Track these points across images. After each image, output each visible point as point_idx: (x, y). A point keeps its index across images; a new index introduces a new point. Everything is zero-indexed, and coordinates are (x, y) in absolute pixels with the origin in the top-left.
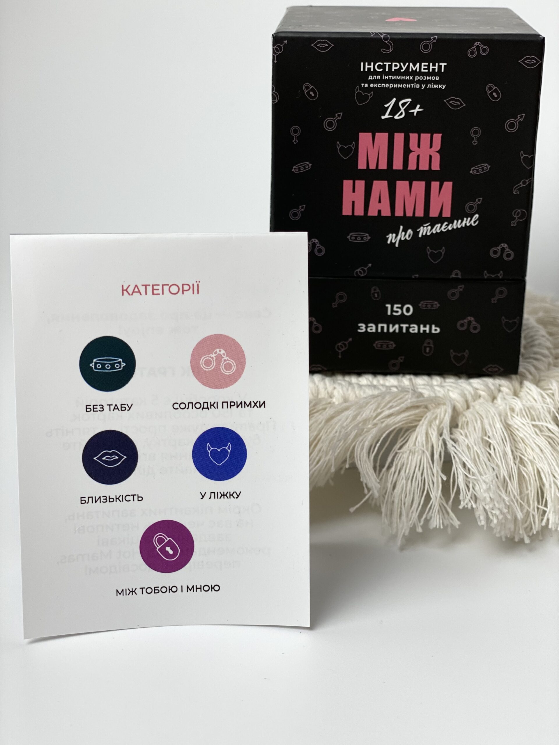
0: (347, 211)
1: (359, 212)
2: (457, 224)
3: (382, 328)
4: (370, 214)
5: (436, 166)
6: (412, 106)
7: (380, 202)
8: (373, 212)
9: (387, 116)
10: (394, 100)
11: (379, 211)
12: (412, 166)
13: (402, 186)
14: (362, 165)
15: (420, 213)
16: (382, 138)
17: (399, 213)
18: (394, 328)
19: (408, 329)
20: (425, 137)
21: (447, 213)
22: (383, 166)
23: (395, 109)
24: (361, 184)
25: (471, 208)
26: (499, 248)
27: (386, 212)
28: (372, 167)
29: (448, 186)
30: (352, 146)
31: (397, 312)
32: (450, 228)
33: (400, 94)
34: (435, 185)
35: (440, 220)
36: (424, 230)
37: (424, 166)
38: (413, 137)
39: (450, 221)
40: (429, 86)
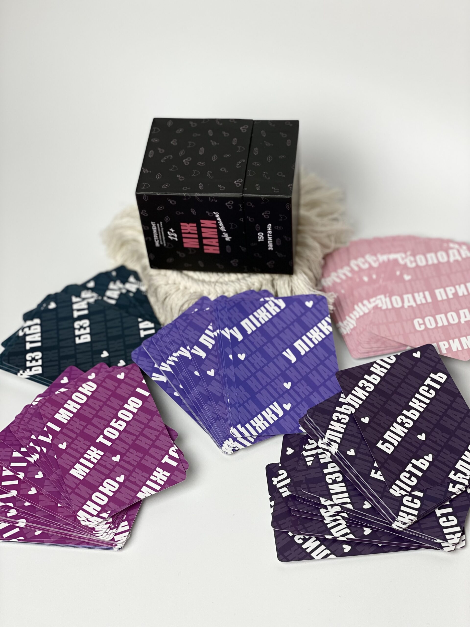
0: (218, 252)
1: (217, 248)
2: (219, 219)
3: (270, 242)
5: (194, 225)
6: (171, 232)
7: (212, 242)
8: (217, 244)
9: (176, 239)
10: (169, 237)
11: (216, 242)
12: (196, 232)
13: (204, 235)
14: (197, 247)
15: (216, 230)
16: (184, 240)
17: (216, 236)
18: (270, 239)
19: (269, 234)
20: (183, 228)
21: (215, 222)
22: (197, 240)
23: (173, 236)
24: (206, 247)
25: (211, 214)
26: (228, 206)
27: (216, 240)
28: (197, 244)
29: (202, 221)
30: (190, 249)
31: (262, 238)
32: (221, 221)
33: (166, 235)
34: (202, 225)
35: (218, 224)
36: (223, 229)
37: (195, 228)
38: (183, 231)
39: (217, 221)
40: (161, 226)
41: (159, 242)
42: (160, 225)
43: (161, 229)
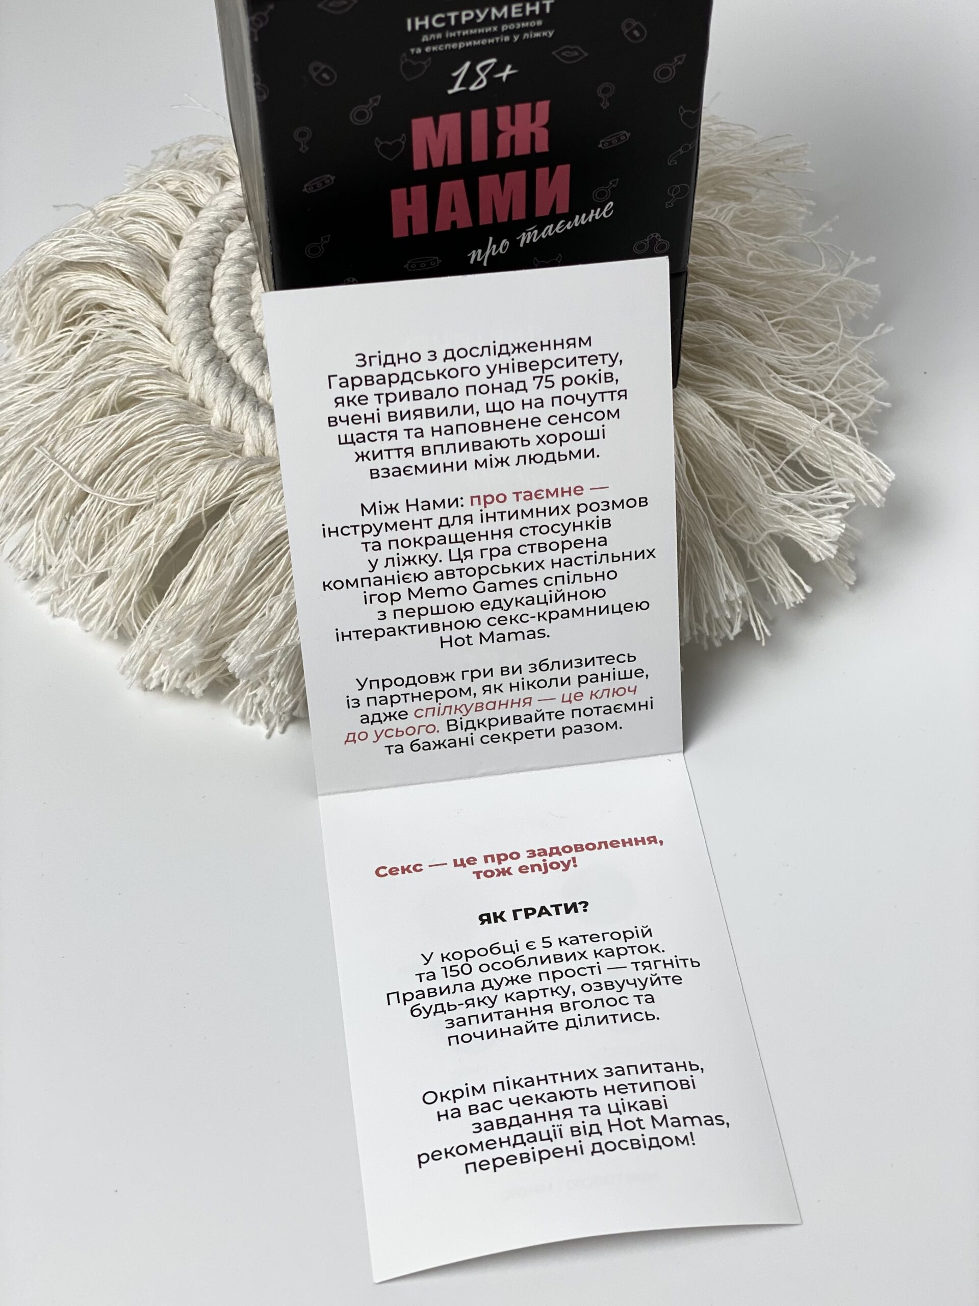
0: (399, 230)
1: (421, 228)
2: (580, 220)
4: (438, 228)
5: (542, 146)
6: (499, 68)
7: (453, 209)
8: (443, 224)
9: (457, 88)
10: (467, 65)
11: (454, 223)
12: (503, 151)
13: (488, 183)
14: (419, 163)
15: (520, 214)
16: (451, 121)
17: (485, 219)
20: (523, 109)
21: (563, 208)
22: (455, 159)
23: (471, 76)
24: (420, 192)
25: (602, 194)
26: (647, 240)
27: (465, 222)
28: (437, 163)
29: (563, 171)
30: (402, 140)
32: (568, 227)
33: (477, 55)
34: (542, 173)
35: (553, 218)
36: (528, 237)
37: (523, 149)
38: (503, 112)
39: (569, 217)
40: (526, 35)
41: (432, 29)
42: (536, 29)
43: (508, 32)
